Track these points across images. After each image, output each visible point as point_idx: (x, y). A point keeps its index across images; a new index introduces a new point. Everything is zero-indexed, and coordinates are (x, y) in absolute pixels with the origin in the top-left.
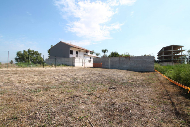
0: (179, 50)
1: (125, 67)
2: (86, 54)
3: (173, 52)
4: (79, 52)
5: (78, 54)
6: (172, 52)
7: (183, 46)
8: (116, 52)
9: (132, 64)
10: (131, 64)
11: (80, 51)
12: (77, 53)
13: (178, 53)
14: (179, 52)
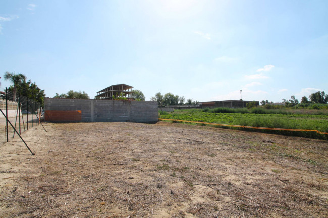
1: (122, 116)
7: (132, 87)
10: (131, 112)
14: (128, 93)
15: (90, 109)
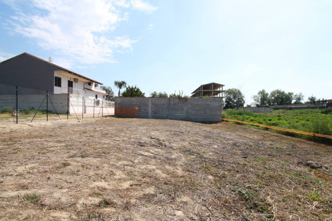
0: (218, 89)
1: (178, 114)
2: (88, 87)
3: (213, 93)
4: (74, 83)
5: (72, 86)
6: (211, 92)
7: (224, 85)
8: (135, 88)
9: (190, 110)
10: (188, 110)
11: (76, 80)
12: (70, 84)
13: (217, 94)
14: (219, 92)
15: (148, 106)
